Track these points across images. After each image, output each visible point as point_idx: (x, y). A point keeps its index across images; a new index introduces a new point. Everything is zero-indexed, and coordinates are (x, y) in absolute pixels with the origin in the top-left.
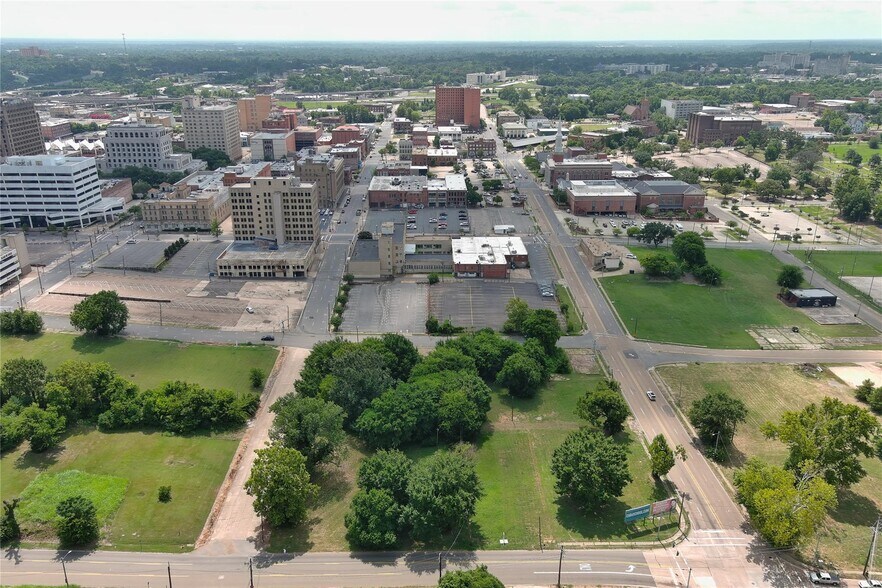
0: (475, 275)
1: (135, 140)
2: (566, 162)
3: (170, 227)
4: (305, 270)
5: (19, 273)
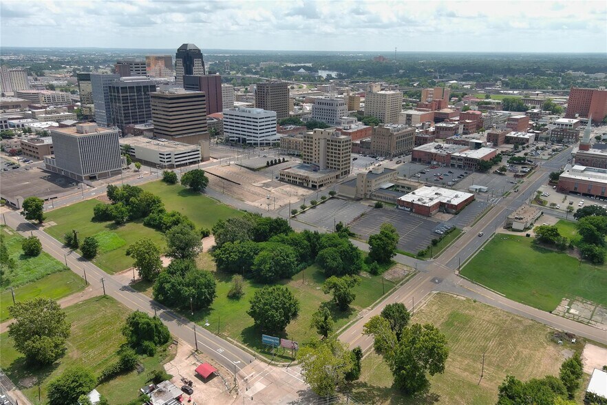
0: (409, 209)
1: (326, 107)
2: (591, 151)
3: (291, 152)
4: (317, 185)
5: (200, 159)
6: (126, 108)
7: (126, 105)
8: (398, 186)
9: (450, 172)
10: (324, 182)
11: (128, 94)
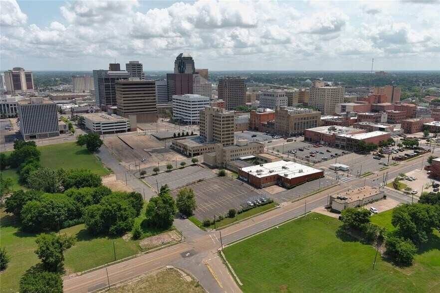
4: (192, 153)
5: (127, 129)
6: (108, 94)
7: (108, 91)
8: (258, 159)
9: (328, 151)
10: (200, 152)
11: (110, 84)
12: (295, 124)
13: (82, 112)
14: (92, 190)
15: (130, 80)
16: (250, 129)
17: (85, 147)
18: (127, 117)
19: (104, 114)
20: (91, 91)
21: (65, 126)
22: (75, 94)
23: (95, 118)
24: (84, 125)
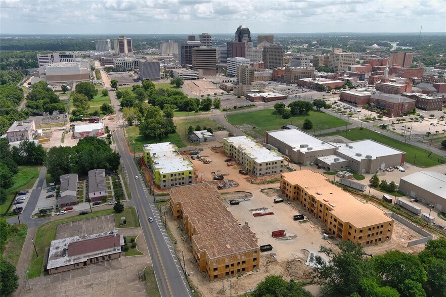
1: (297, 60)
5: (197, 78)
6: (187, 56)
11: (188, 50)
12: (295, 76)
13: (171, 68)
14: (180, 97)
15: (201, 48)
16: (272, 80)
17: (175, 85)
18: (198, 71)
19: (184, 69)
20: (174, 55)
21: (163, 75)
22: (163, 57)
23: (180, 71)
24: (173, 75)
